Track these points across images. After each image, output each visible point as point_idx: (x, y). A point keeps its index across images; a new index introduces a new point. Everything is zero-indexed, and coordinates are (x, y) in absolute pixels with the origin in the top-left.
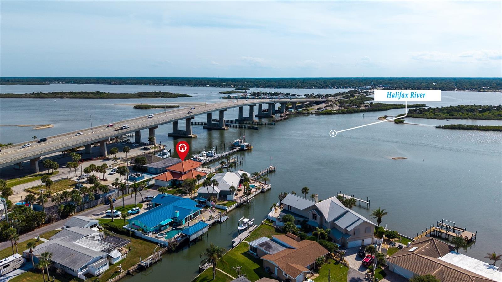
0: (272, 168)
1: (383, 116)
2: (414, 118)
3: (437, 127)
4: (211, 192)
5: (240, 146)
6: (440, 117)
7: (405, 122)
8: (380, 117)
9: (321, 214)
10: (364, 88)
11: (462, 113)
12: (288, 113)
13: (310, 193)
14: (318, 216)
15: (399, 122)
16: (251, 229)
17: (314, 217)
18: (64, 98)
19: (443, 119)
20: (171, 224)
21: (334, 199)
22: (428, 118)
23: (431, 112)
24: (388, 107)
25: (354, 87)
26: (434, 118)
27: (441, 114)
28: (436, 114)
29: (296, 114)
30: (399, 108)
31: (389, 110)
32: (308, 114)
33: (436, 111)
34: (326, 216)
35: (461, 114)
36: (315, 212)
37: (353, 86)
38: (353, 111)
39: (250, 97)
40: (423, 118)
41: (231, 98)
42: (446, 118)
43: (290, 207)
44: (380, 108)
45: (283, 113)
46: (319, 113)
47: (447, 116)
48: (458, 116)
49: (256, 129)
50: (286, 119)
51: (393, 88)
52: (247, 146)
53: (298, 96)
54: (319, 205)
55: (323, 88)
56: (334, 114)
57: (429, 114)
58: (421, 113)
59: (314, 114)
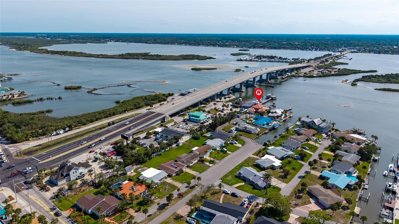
0: (290, 108)
1: (345, 80)
2: (365, 82)
3: (375, 89)
4: (274, 116)
5: (271, 97)
6: (381, 82)
7: (357, 85)
8: (343, 81)
9: (315, 123)
10: (337, 51)
11: (397, 79)
12: (287, 76)
13: (310, 117)
14: (314, 124)
15: (354, 84)
16: (292, 127)
17: (313, 124)
18: (139, 59)
19: (382, 83)
20: (266, 124)
21: (319, 119)
22: (373, 82)
23: (377, 78)
24: (350, 72)
25: (329, 49)
26: (377, 82)
27: (383, 80)
28: (379, 79)
29: (291, 76)
30: (358, 73)
31: (350, 74)
32: (299, 76)
33: (380, 78)
34: (316, 124)
35: (395, 80)
36: (313, 123)
37: (327, 48)
38: (326, 75)
39: (255, 59)
40: (370, 82)
41: (242, 61)
42: (385, 83)
43: (304, 121)
44: (344, 73)
45: (283, 75)
46: (306, 76)
47: (386, 81)
48: (393, 81)
49: (273, 87)
50: (287, 80)
51: (360, 51)
52: (274, 98)
53: (289, 59)
54: (314, 120)
55: (304, 49)
56: (315, 77)
57: (375, 79)
58: (370, 78)
59: (303, 77)
